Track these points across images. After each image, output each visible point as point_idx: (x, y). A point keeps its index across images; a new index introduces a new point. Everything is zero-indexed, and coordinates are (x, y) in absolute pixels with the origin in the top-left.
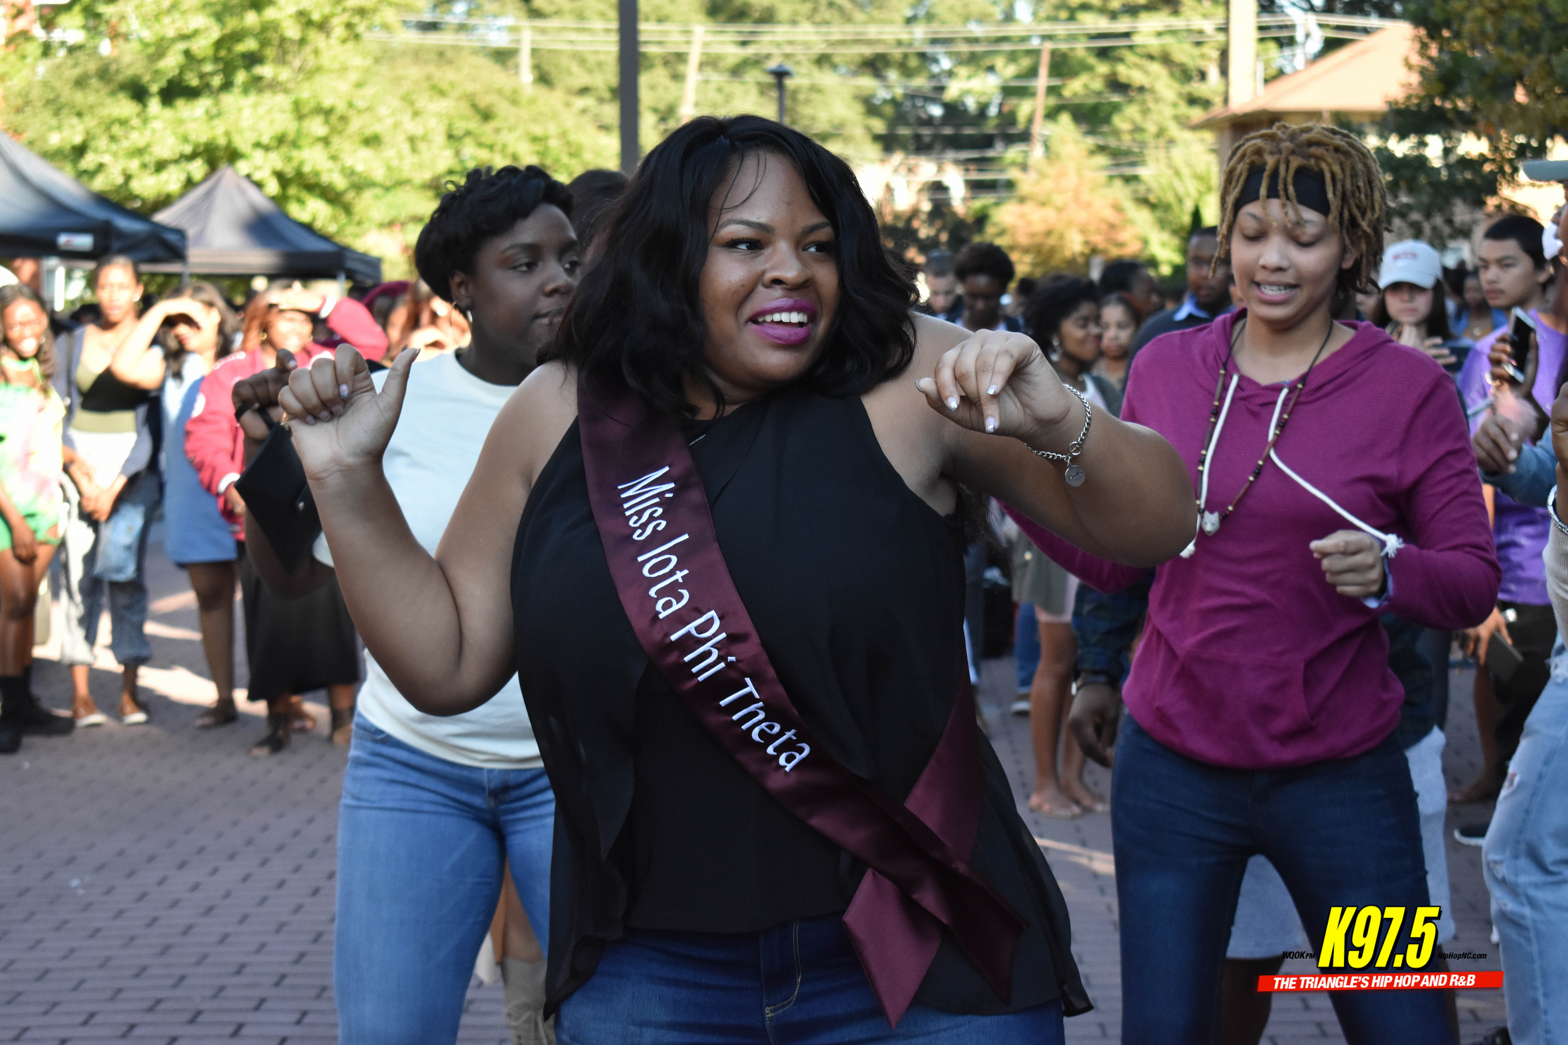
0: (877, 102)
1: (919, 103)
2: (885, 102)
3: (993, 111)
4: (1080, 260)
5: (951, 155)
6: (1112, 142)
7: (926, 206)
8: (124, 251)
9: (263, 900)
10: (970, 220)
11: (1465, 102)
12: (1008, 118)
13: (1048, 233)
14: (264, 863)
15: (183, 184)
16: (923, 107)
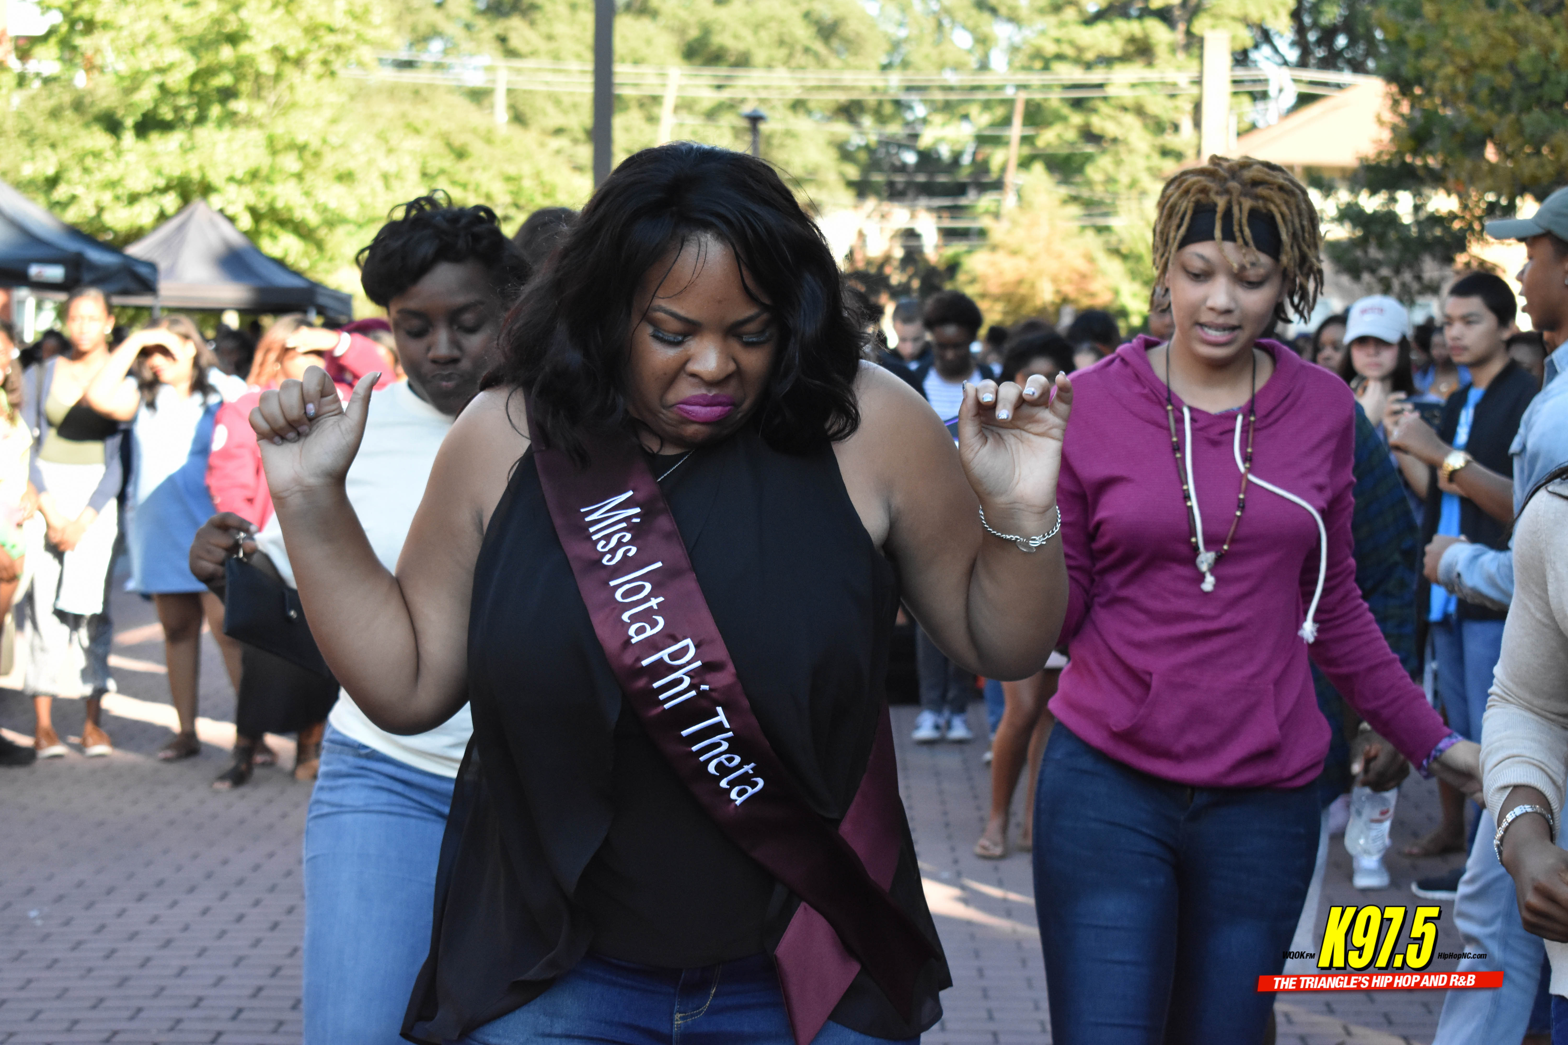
0: (851, 148)
1: (893, 150)
2: (859, 148)
3: (966, 160)
4: (1051, 309)
5: (923, 202)
6: (1085, 193)
7: (899, 253)
8: (96, 282)
9: (222, 934)
10: (942, 267)
11: (1435, 159)
12: (981, 167)
13: (1020, 282)
14: (224, 896)
15: (156, 218)
16: (897, 154)
